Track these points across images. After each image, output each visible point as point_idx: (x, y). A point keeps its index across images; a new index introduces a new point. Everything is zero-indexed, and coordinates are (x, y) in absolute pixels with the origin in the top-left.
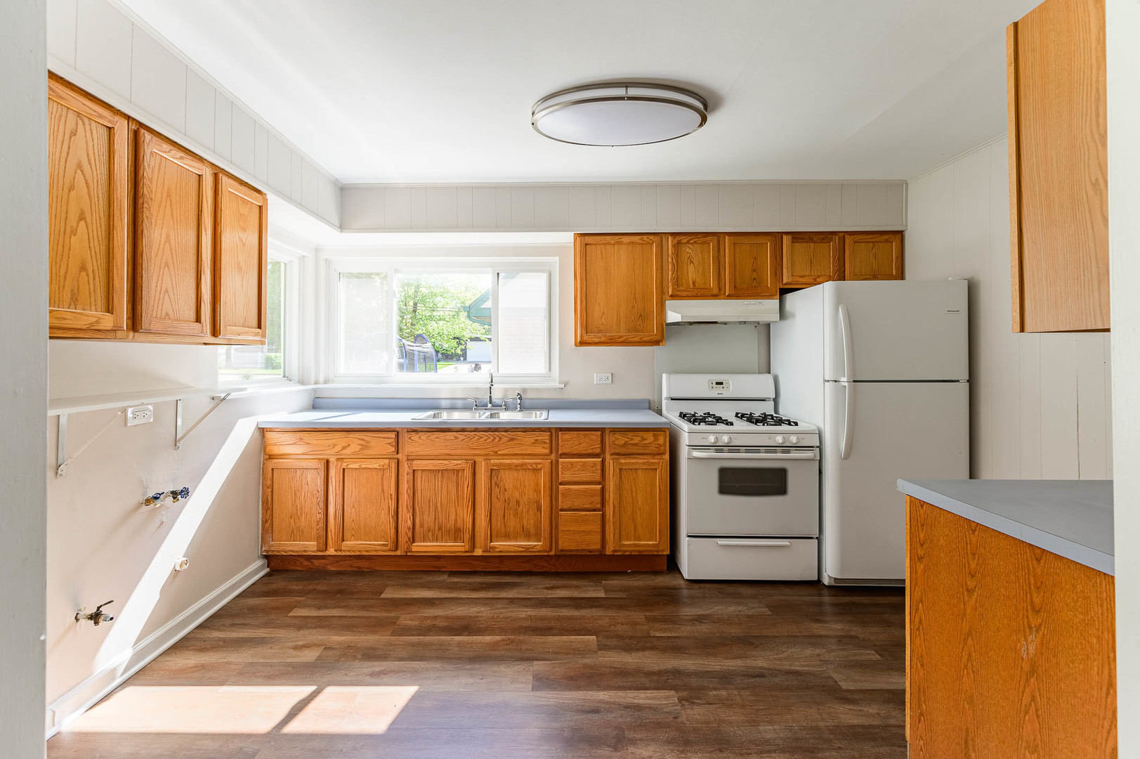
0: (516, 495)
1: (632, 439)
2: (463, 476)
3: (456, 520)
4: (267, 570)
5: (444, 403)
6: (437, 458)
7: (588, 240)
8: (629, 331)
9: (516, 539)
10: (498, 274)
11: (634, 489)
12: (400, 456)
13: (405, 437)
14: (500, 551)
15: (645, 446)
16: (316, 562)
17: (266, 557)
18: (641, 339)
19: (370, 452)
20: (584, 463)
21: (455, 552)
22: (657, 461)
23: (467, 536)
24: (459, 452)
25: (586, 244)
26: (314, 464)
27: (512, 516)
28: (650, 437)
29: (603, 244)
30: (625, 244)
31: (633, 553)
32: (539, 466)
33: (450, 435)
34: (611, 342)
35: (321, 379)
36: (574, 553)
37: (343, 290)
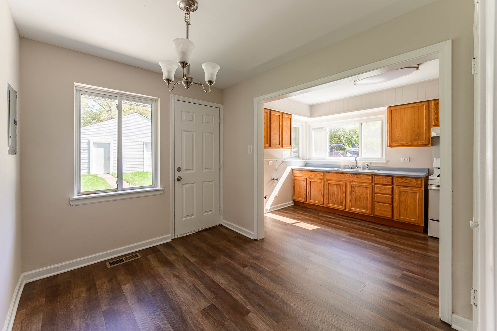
0: (360, 195)
1: (405, 181)
2: (342, 187)
3: (340, 200)
4: (294, 204)
5: (342, 167)
6: (334, 180)
7: (392, 108)
8: (412, 141)
9: (359, 209)
10: (362, 123)
11: (406, 199)
12: (324, 179)
13: (326, 174)
14: (354, 211)
15: (412, 184)
16: (305, 205)
17: (294, 201)
18: (418, 144)
19: (316, 177)
20: (385, 187)
21: (341, 209)
22: (417, 190)
23: (344, 205)
24: (341, 179)
25: (392, 110)
26: (304, 179)
27: (358, 201)
28: (414, 181)
29: (399, 109)
30: (410, 107)
31: (406, 222)
32: (367, 187)
33: (339, 175)
34: (403, 145)
35: (308, 158)
36: (381, 217)
37: (313, 133)
